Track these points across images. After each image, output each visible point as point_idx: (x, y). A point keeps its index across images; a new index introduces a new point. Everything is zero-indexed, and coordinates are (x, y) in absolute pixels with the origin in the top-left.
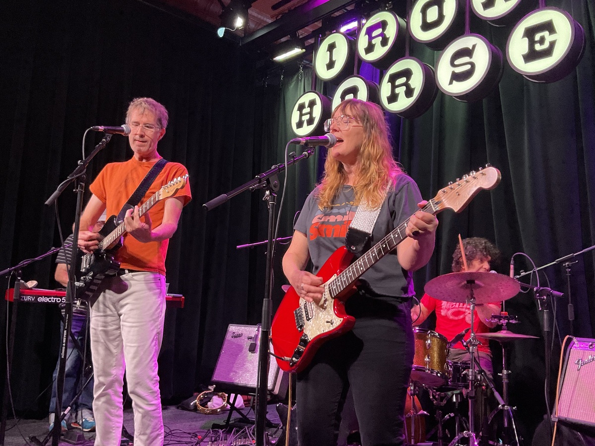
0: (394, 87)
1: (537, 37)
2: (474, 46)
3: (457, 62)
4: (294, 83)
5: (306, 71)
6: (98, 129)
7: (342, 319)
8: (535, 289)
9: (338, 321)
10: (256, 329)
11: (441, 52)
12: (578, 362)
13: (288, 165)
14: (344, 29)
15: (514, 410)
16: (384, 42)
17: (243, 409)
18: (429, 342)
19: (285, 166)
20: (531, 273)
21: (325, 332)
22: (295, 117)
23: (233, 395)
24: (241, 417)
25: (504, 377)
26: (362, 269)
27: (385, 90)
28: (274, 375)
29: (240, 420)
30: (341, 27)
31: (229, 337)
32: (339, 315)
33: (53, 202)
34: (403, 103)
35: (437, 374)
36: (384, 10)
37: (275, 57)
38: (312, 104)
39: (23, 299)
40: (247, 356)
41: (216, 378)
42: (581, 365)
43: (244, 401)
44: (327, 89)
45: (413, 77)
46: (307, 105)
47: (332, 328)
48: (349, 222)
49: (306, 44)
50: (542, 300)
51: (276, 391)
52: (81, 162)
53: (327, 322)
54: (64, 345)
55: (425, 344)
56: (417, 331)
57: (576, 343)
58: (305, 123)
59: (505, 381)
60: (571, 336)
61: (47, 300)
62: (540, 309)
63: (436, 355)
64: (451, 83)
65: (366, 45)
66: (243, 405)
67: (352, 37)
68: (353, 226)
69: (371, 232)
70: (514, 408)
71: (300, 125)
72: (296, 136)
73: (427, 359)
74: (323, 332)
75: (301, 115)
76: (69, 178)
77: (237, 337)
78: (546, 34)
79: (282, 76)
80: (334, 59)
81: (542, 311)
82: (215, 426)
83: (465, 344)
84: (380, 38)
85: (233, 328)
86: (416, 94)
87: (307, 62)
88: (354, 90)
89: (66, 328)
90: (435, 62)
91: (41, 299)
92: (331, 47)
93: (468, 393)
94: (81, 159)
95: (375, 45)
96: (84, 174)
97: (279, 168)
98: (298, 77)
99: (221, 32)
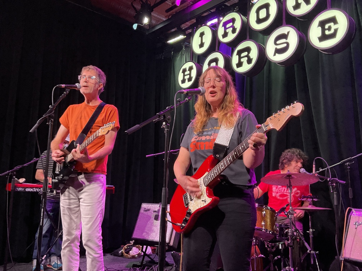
0: (240, 58)
1: (327, 26)
2: (288, 33)
3: (278, 42)
4: (180, 56)
5: (187, 49)
6: (62, 86)
7: (211, 199)
8: (328, 180)
9: (209, 200)
10: (159, 206)
11: (268, 36)
12: (356, 223)
13: (176, 106)
14: (209, 23)
15: (317, 253)
16: (234, 31)
17: (151, 255)
18: (264, 212)
19: (174, 107)
20: (325, 170)
21: (201, 207)
22: (180, 77)
23: (145, 247)
24: (150, 260)
25: (311, 233)
26: (222, 168)
27: (235, 59)
28: (170, 234)
29: (150, 262)
30: (207, 22)
31: (142, 211)
32: (209, 196)
33: (34, 131)
34: (246, 68)
35: (269, 232)
36: (234, 12)
37: (168, 41)
38: (191, 69)
39: (17, 189)
40: (153, 223)
41: (134, 236)
42: (358, 225)
43: (152, 250)
44: (200, 60)
45: (251, 51)
46: (187, 69)
47: (205, 205)
48: (214, 139)
49: (187, 32)
50: (332, 186)
51: (171, 244)
52: (51, 106)
53: (203, 201)
54: (42, 217)
55: (262, 214)
56: (257, 206)
57: (354, 212)
58: (187, 80)
59: (311, 236)
60: (351, 208)
61: (31, 190)
62: (332, 192)
63: (268, 220)
64: (275, 55)
65: (223, 33)
66: (151, 253)
67: (214, 28)
68: (217, 142)
69: (228, 145)
70: (317, 252)
71: (183, 81)
72: (181, 88)
73: (263, 223)
74: (200, 207)
75: (184, 76)
76: (44, 116)
77: (147, 211)
78: (332, 24)
79: (172, 52)
80: (203, 42)
81: (333, 192)
82: (134, 266)
83: (286, 213)
84: (231, 29)
85: (144, 206)
86: (254, 62)
87: (188, 44)
88: (216, 60)
89: (43, 207)
90: (265, 42)
91: (28, 190)
92: (202, 34)
93: (289, 243)
94: (51, 104)
95: (228, 33)
96: (53, 114)
97: (171, 108)
98: (182, 52)
99: (135, 26)
